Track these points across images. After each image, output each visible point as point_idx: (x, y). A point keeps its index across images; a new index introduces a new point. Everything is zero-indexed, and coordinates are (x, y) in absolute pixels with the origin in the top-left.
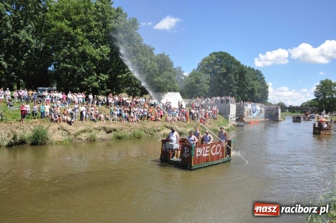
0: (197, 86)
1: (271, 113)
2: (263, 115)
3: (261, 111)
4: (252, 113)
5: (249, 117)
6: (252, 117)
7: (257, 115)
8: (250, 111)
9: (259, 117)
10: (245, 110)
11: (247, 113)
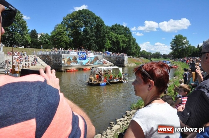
0: (58, 37)
1: (119, 60)
2: (101, 61)
3: (96, 59)
4: (78, 60)
5: (71, 65)
6: (79, 64)
7: (90, 62)
8: (75, 59)
9: (93, 64)
10: (64, 58)
11: (67, 61)
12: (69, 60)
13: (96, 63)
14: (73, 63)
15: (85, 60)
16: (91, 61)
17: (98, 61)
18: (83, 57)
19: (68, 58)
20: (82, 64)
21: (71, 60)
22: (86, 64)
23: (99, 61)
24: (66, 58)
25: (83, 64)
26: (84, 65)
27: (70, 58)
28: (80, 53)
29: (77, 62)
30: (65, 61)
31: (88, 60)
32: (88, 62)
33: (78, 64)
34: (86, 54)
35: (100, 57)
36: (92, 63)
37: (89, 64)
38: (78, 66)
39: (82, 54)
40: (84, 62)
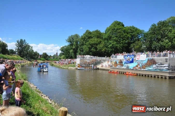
2: (162, 67)
3: (152, 62)
4: (124, 63)
5: (117, 67)
6: (125, 67)
7: (139, 66)
8: (121, 62)
9: (145, 70)
10: (112, 61)
11: (114, 64)
12: (116, 63)
13: (150, 68)
14: (119, 66)
15: (132, 64)
16: (141, 65)
17: (154, 66)
18: (130, 60)
19: (115, 61)
20: (128, 68)
21: (118, 63)
22: (134, 68)
23: (158, 67)
24: (113, 62)
25: (130, 67)
26: (130, 69)
27: (116, 61)
28: (126, 56)
29: (122, 65)
30: (112, 63)
31: (137, 64)
32: (137, 66)
33: (123, 67)
34: (133, 57)
35: (161, 60)
36: (143, 67)
37: (137, 68)
38: (123, 69)
39: (129, 57)
40: (131, 66)
